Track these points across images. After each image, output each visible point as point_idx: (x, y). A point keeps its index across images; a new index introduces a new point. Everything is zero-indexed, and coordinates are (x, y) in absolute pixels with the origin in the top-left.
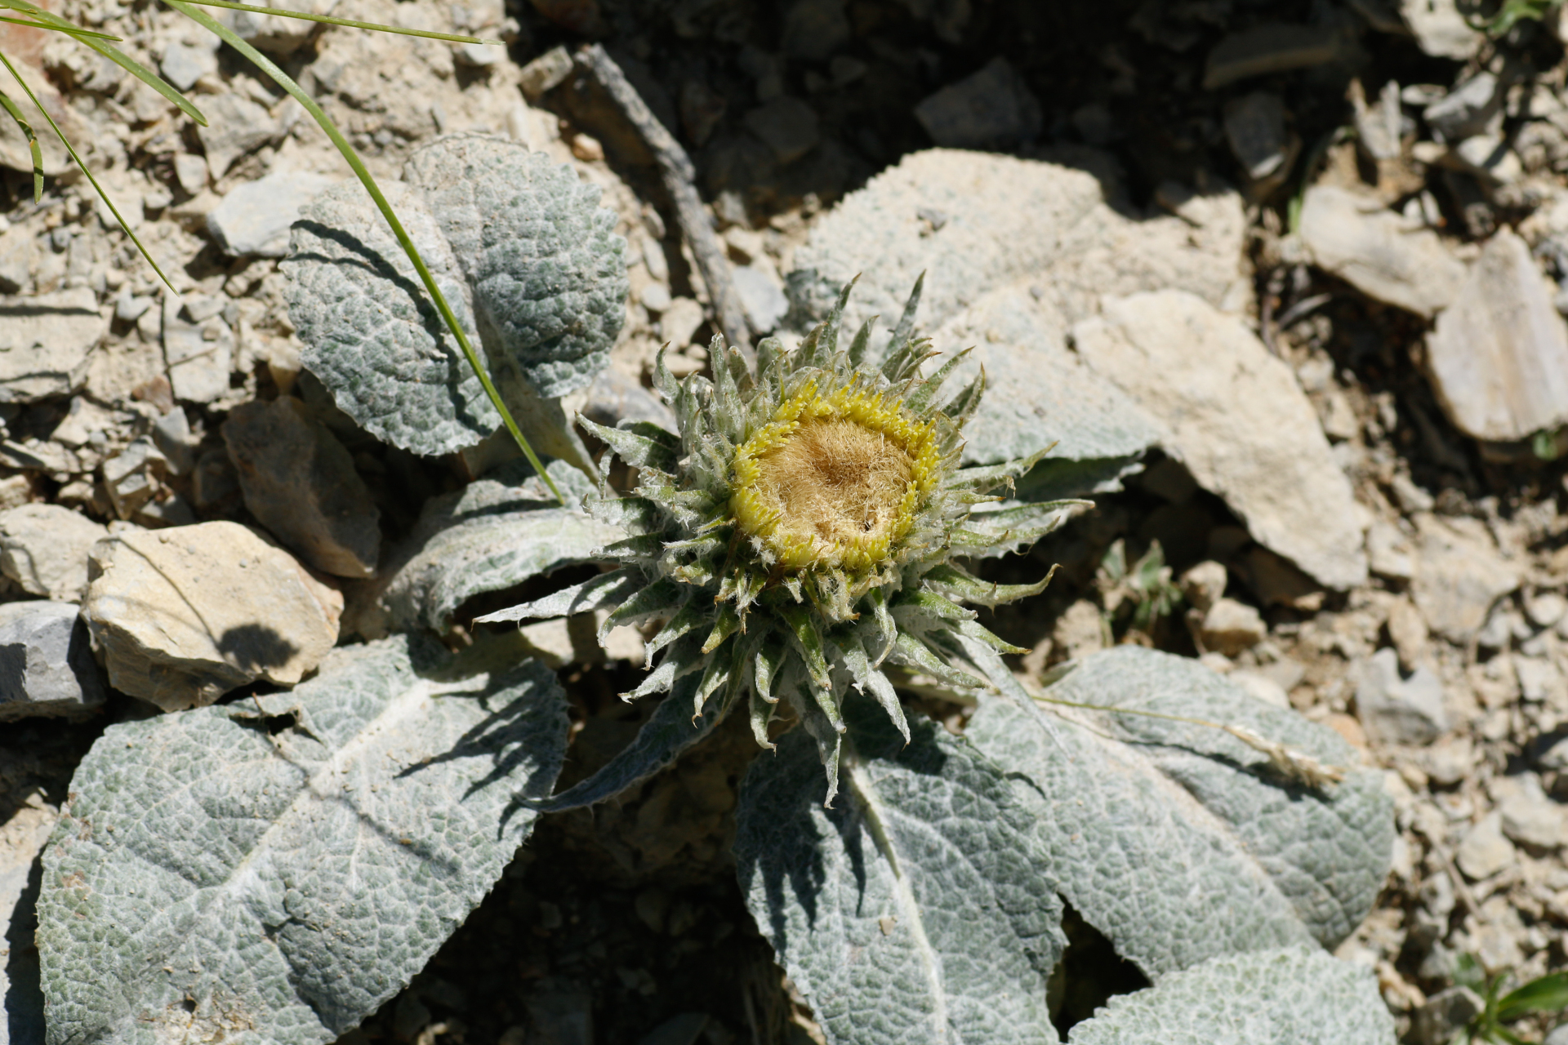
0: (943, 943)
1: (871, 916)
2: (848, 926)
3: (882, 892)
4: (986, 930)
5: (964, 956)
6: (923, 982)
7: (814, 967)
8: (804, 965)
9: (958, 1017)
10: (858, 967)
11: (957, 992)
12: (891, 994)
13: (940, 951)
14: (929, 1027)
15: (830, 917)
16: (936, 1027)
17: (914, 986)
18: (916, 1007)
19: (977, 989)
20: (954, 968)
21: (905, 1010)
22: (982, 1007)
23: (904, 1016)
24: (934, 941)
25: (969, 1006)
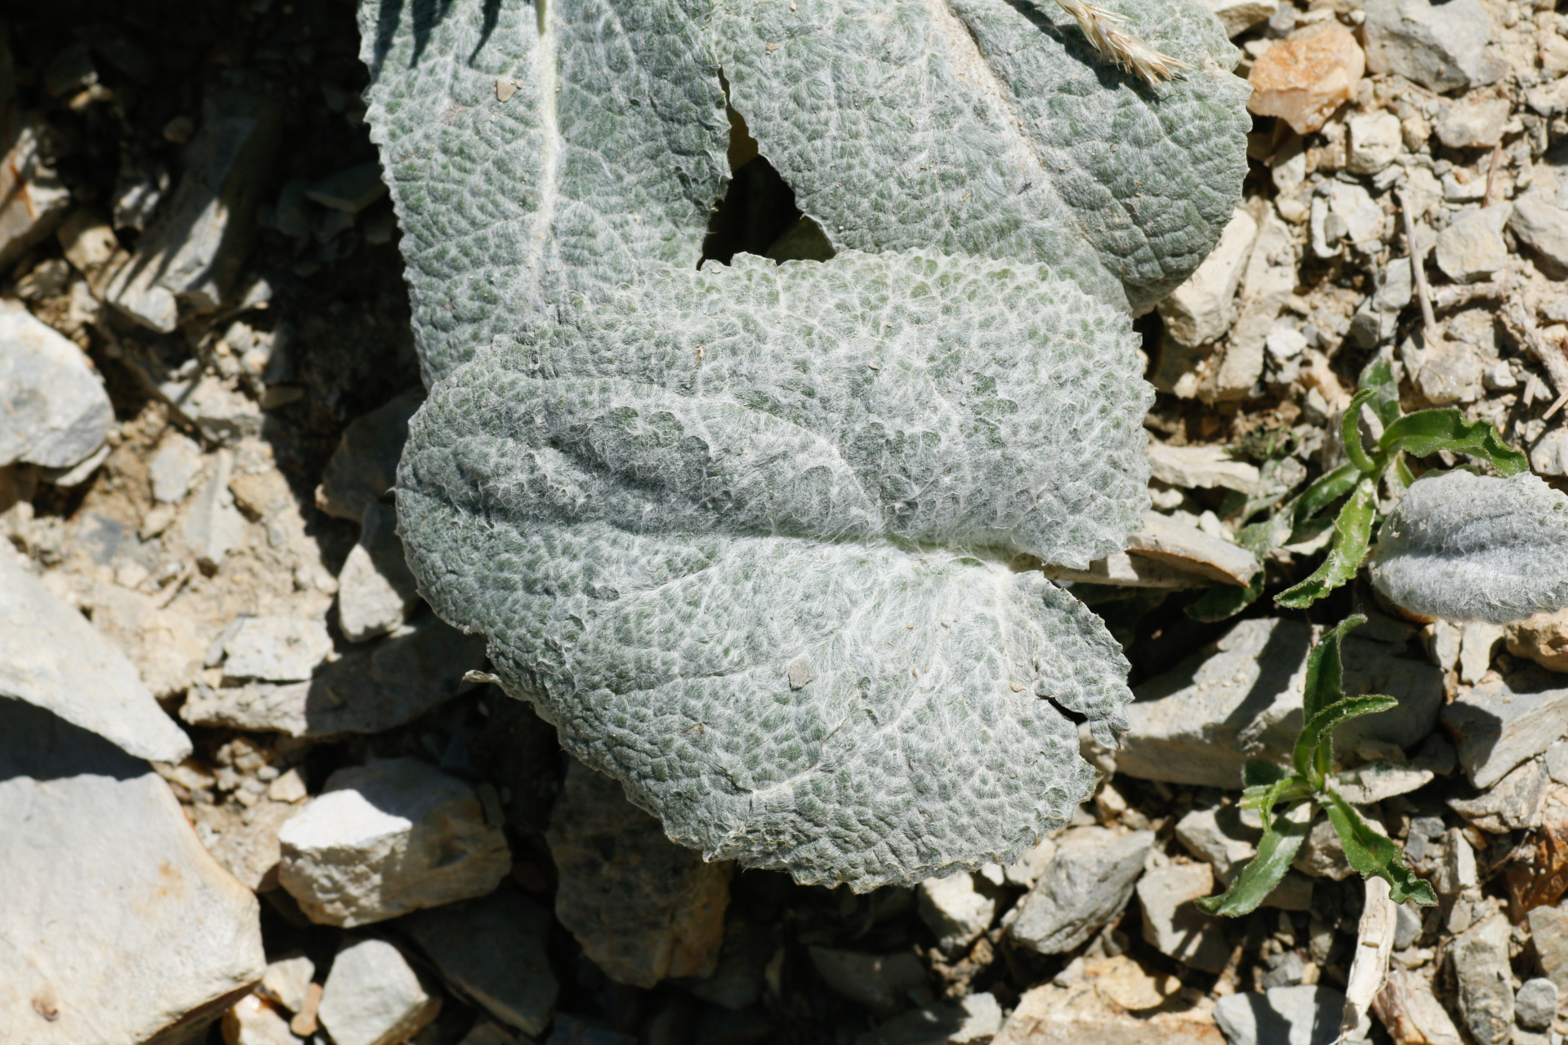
0: (574, 131)
1: (488, 71)
2: (455, 77)
3: (513, 48)
4: (631, 131)
5: (597, 155)
6: (533, 170)
7: (401, 114)
8: (391, 108)
9: (561, 226)
10: (452, 129)
11: (574, 195)
12: (487, 173)
13: (568, 140)
14: (525, 227)
15: (441, 60)
16: (533, 230)
17: (519, 172)
18: (515, 199)
19: (601, 201)
20: (579, 166)
21: (499, 198)
22: (600, 222)
23: (496, 205)
24: (564, 126)
25: (582, 217)
